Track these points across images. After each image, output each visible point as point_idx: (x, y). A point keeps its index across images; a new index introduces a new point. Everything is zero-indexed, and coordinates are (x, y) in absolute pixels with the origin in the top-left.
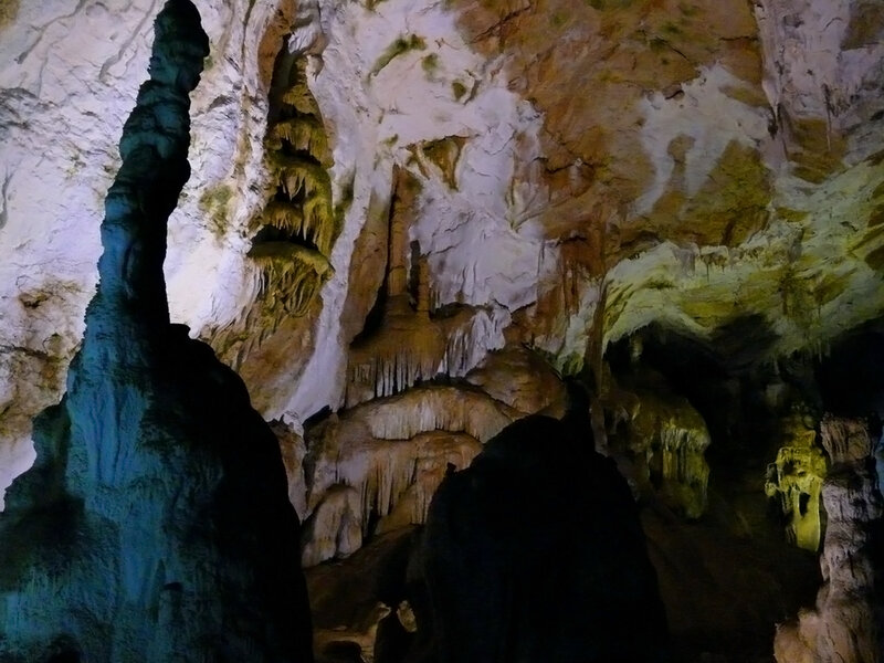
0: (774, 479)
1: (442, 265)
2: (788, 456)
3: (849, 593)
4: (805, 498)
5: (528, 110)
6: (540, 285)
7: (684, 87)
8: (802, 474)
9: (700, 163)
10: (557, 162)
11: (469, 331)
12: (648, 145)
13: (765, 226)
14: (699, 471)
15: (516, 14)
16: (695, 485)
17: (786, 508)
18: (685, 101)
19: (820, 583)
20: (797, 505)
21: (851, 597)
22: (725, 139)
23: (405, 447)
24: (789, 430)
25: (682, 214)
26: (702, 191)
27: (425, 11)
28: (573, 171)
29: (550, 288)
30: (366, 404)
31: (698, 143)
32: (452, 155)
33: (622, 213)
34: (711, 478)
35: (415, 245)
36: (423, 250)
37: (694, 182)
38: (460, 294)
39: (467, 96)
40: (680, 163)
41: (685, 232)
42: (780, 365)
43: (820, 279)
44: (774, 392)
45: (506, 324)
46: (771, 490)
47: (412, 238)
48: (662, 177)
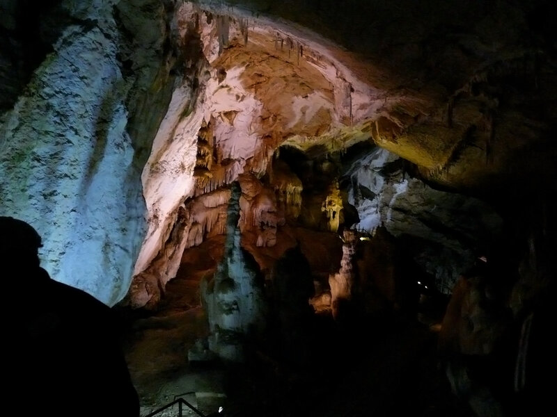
0: (325, 206)
1: (224, 146)
2: (330, 199)
3: (347, 271)
4: (334, 213)
5: (259, 103)
6: (255, 151)
7: (309, 95)
8: (334, 205)
9: (310, 113)
10: (266, 116)
11: (233, 169)
12: (294, 109)
13: (329, 131)
14: (299, 200)
15: (261, 83)
16: (297, 205)
17: (328, 216)
18: (309, 98)
19: (340, 267)
20: (332, 215)
21: (347, 272)
22: (319, 107)
23: (215, 210)
24: (331, 190)
25: (303, 128)
26: (310, 121)
27: (232, 79)
28: (271, 119)
29: (258, 152)
30: (202, 195)
31: (311, 108)
32: (233, 116)
33: (284, 128)
34: (302, 203)
35: (215, 138)
36: (217, 140)
37: (308, 118)
38: (230, 155)
39: (240, 99)
40: (304, 113)
41: (304, 133)
42: (328, 155)
43: (345, 136)
44: (325, 165)
45: (244, 165)
46: (323, 209)
47: (214, 135)
48: (298, 118)
